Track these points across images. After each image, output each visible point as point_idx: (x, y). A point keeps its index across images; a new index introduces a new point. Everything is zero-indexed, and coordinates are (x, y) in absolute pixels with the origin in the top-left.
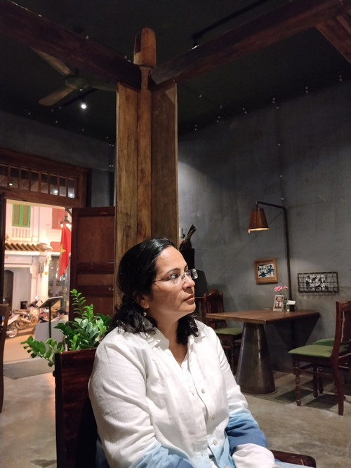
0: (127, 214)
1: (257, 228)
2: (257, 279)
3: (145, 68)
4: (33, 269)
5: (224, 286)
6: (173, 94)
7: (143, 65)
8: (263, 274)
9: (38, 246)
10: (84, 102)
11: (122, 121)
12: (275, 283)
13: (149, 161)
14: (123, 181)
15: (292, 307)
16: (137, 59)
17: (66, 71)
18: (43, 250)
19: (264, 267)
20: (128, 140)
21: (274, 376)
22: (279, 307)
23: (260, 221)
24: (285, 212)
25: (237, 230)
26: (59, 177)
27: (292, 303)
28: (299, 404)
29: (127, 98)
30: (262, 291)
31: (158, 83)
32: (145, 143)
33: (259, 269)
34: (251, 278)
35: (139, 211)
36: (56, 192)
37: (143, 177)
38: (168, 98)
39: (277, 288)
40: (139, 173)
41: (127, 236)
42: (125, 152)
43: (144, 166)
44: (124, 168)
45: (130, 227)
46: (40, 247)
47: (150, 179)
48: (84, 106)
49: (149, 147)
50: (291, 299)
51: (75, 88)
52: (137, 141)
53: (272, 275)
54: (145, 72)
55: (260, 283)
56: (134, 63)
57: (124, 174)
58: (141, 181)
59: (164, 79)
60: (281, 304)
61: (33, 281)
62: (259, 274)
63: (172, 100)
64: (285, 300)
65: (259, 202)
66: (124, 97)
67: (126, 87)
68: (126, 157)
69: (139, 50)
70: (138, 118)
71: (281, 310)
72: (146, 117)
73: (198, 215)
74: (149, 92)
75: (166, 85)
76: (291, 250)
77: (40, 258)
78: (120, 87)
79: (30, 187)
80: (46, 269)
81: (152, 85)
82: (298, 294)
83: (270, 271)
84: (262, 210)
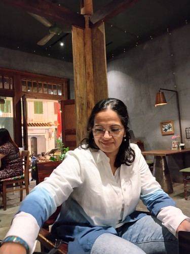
0: (81, 97)
1: (160, 103)
2: (162, 132)
3: (87, 16)
4: (46, 136)
5: (144, 138)
6: (102, 29)
7: (85, 15)
8: (166, 130)
9: (48, 123)
10: (62, 42)
11: (75, 47)
12: (173, 134)
13: (92, 67)
14: (78, 80)
15: (183, 147)
16: (82, 12)
17: (49, 25)
18: (51, 125)
19: (166, 126)
20: (80, 57)
21: (173, 185)
22: (175, 147)
23: (162, 99)
24: (177, 94)
25: (150, 106)
26: (53, 84)
27: (183, 145)
28: (186, 200)
29: (78, 34)
30: (165, 139)
31: (94, 23)
32: (89, 57)
33: (163, 127)
34: (159, 132)
35: (88, 95)
36: (52, 93)
37: (89, 77)
38: (100, 31)
39: (173, 137)
40: (87, 75)
41: (82, 109)
42: (78, 63)
43: (89, 70)
44: (78, 72)
45: (83, 104)
46: (48, 124)
47: (93, 77)
48: (62, 44)
49: (91, 60)
50: (182, 143)
51: (55, 33)
52: (85, 57)
53: (171, 130)
54: (87, 18)
55: (164, 135)
56: (81, 13)
57: (78, 76)
58: (88, 79)
59: (97, 21)
60: (176, 146)
61: (47, 142)
62: (163, 130)
63: (102, 32)
64: (178, 144)
65: (161, 89)
66: (76, 33)
67: (77, 27)
68: (79, 66)
69: (83, 7)
70: (85, 44)
71: (176, 149)
72: (89, 43)
73: (128, 99)
74: (90, 29)
75: (98, 24)
76: (181, 115)
77: (50, 130)
78: (74, 27)
79: (38, 91)
80: (53, 135)
81: (91, 25)
82: (186, 140)
83: (169, 128)
84: (163, 93)
